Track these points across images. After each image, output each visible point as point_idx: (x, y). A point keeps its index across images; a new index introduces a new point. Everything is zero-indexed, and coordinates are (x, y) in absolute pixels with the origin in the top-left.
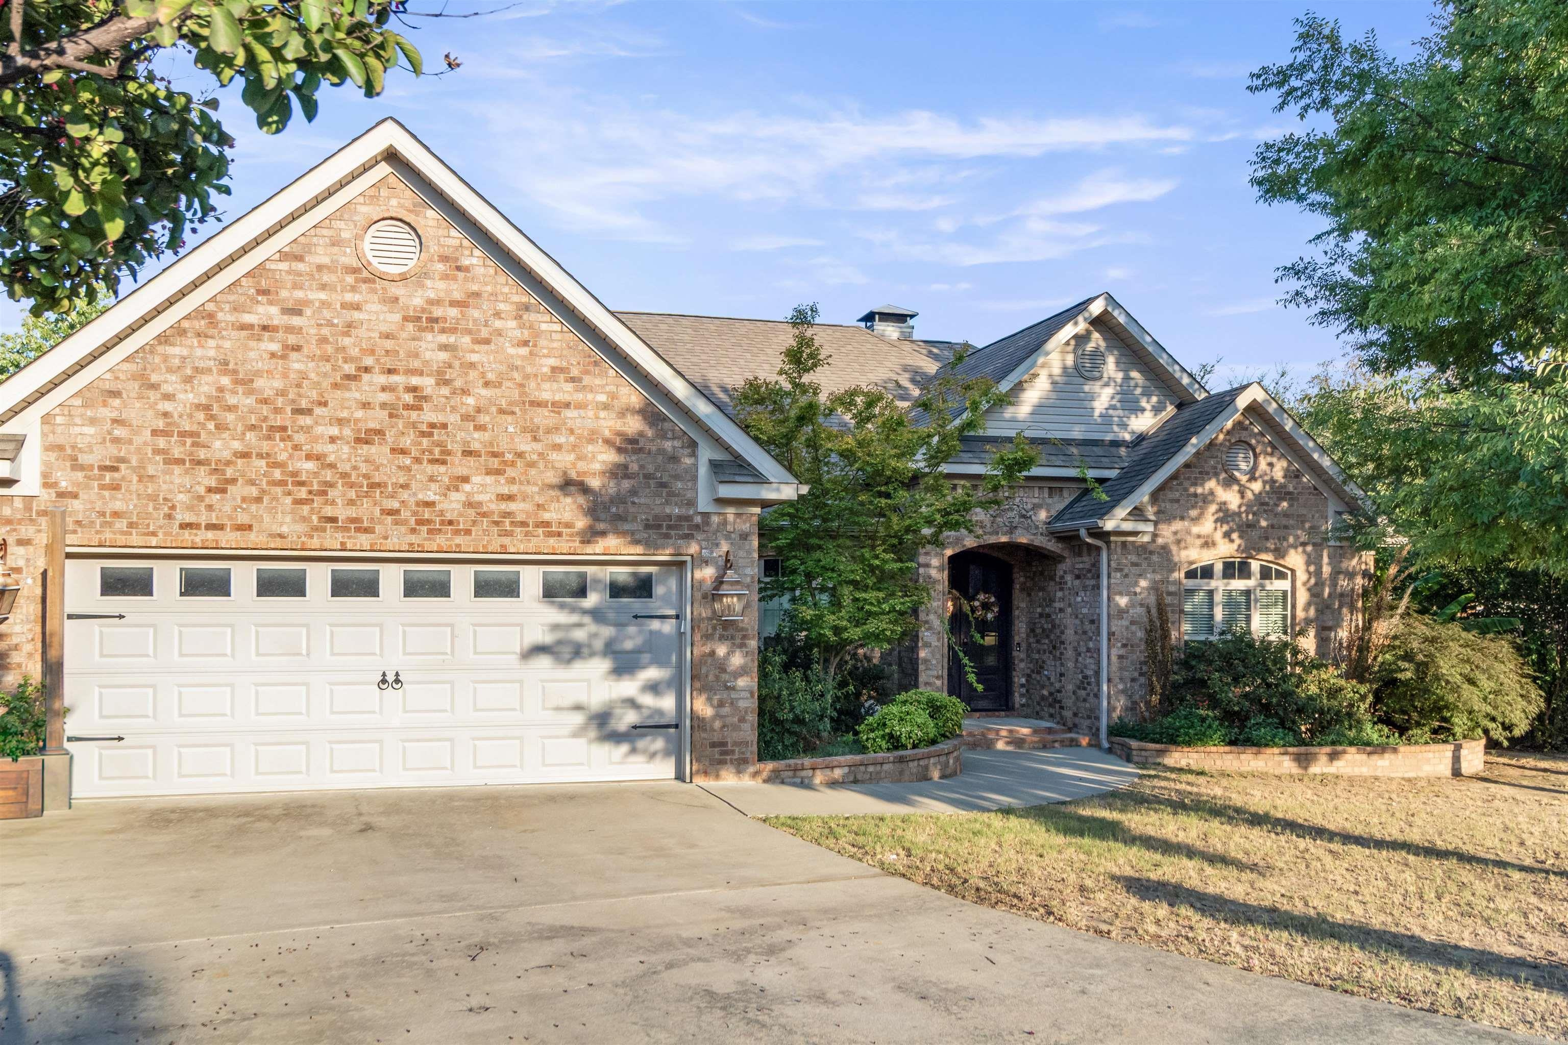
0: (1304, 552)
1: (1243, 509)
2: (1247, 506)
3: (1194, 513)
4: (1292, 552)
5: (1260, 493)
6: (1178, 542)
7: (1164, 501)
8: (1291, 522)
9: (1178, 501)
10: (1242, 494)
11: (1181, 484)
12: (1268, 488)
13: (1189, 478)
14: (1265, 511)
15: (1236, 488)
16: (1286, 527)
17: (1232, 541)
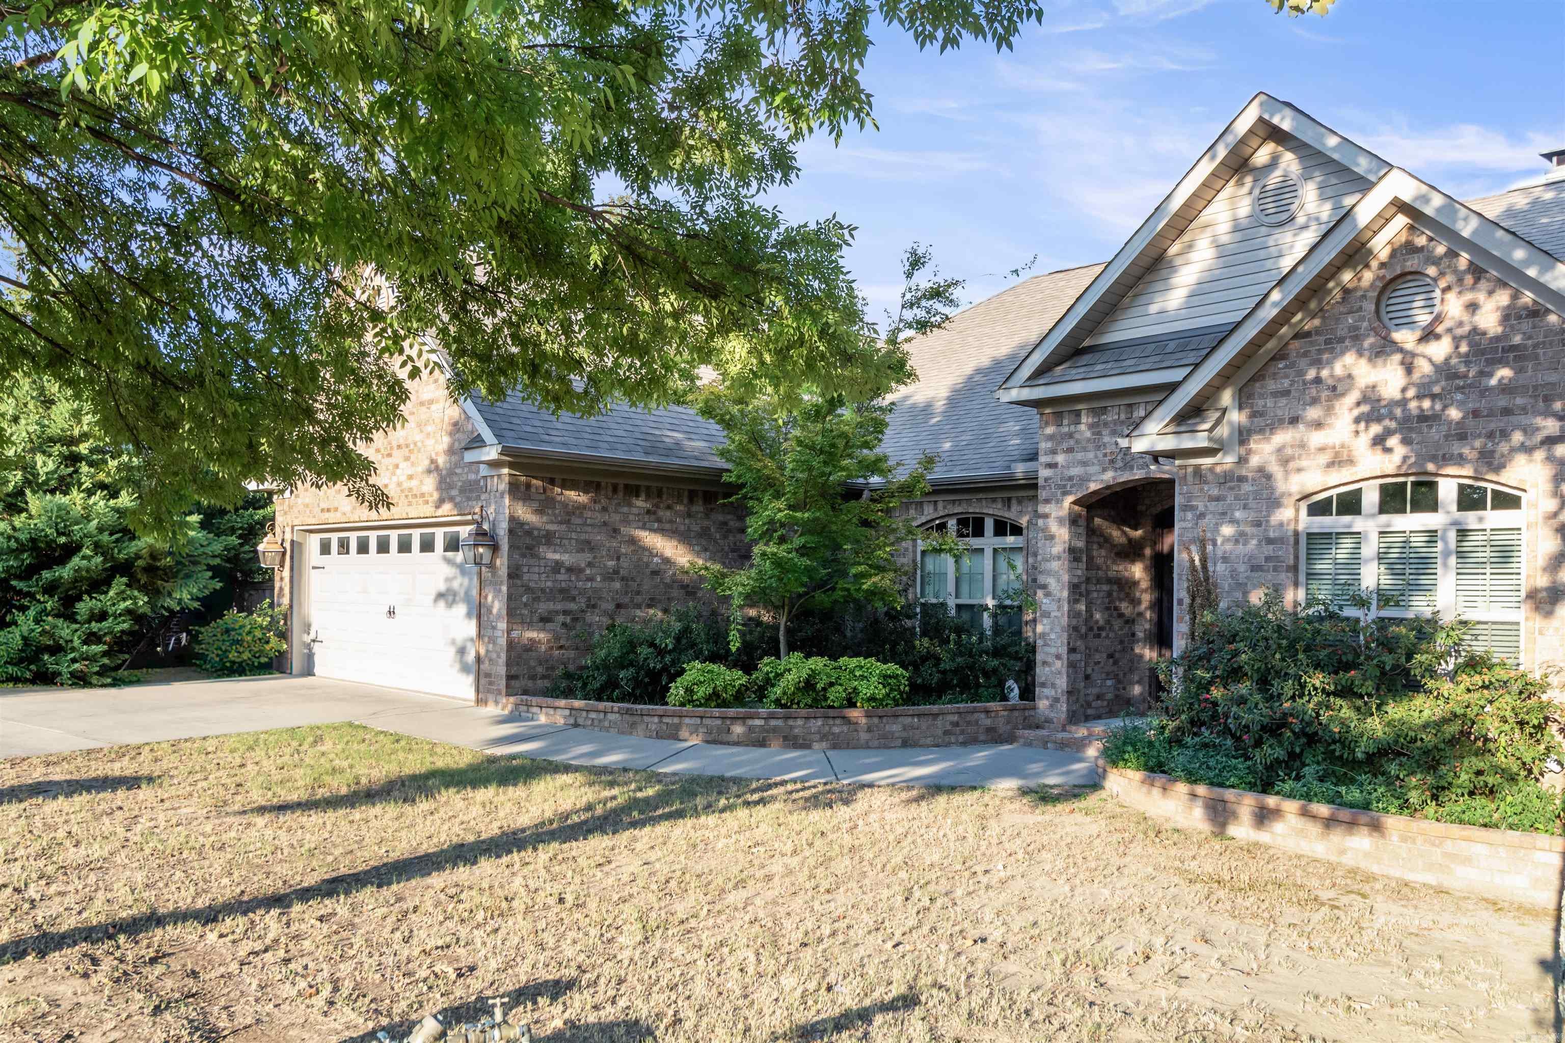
0: (1550, 459)
1: (1411, 393)
2: (1418, 386)
3: (1313, 413)
4: (1521, 459)
5: (1447, 359)
6: (1285, 462)
7: (1262, 396)
8: (1519, 401)
9: (1286, 393)
10: (1409, 369)
11: (1292, 365)
12: (1464, 348)
13: (1305, 354)
14: (1459, 389)
15: (1398, 357)
16: (1507, 412)
17: (1388, 450)
